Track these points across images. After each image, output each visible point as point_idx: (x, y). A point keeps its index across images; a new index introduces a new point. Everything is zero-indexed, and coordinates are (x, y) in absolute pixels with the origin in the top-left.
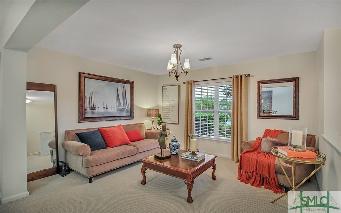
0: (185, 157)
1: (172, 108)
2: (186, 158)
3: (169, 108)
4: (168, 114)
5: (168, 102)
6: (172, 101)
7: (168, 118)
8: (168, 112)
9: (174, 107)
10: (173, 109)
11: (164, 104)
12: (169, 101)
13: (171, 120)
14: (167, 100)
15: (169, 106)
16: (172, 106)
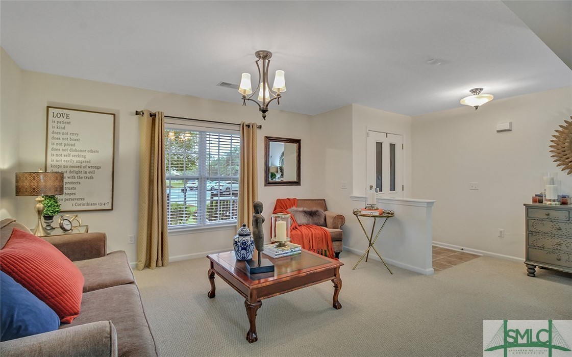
0: (281, 254)
1: (91, 170)
2: (284, 254)
3: (77, 170)
4: (74, 186)
5: (76, 154)
6: (92, 151)
7: (72, 197)
8: (76, 180)
9: (98, 168)
10: (94, 172)
11: (55, 158)
12: (76, 151)
13: (84, 202)
14: (69, 148)
15: (79, 164)
16: (89, 165)
